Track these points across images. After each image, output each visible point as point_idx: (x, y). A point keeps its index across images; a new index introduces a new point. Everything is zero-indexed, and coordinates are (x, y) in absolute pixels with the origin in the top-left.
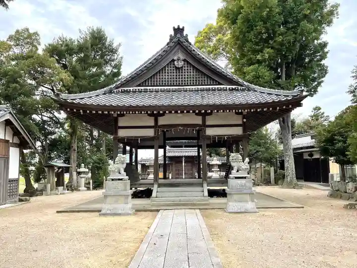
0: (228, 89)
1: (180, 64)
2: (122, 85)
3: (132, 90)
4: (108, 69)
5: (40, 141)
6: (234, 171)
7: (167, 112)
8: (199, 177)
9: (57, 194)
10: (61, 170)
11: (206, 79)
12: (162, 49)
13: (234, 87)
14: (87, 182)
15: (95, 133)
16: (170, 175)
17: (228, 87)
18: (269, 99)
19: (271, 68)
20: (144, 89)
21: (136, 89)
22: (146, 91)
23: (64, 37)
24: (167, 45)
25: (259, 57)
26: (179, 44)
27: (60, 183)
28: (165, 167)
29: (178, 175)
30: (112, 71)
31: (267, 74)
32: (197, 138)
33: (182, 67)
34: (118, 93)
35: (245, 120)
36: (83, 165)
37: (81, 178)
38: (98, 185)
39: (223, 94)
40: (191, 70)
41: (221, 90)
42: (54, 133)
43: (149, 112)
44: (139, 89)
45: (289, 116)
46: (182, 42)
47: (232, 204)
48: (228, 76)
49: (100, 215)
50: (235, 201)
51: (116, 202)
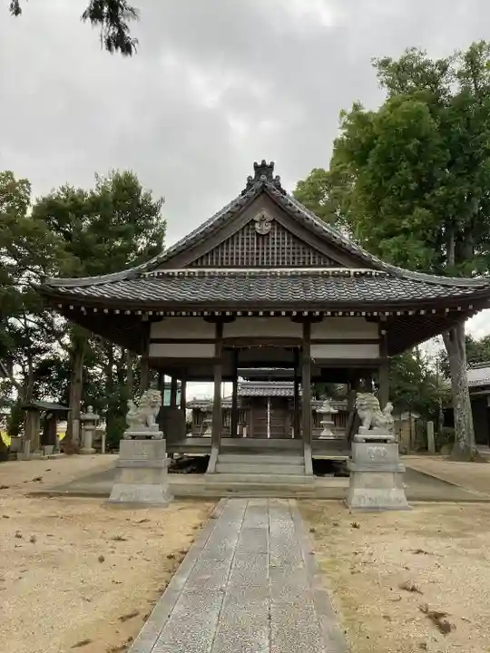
0: (352, 274)
1: (263, 228)
2: (160, 265)
3: (176, 274)
4: (142, 243)
5: (20, 364)
6: (364, 428)
7: (239, 313)
8: (297, 436)
9: (42, 459)
10: (51, 415)
11: (312, 256)
12: (232, 202)
13: (363, 270)
14: (97, 438)
15: (117, 353)
16: (245, 430)
17: (353, 270)
18: (430, 293)
19: (428, 244)
20: (199, 273)
21: (184, 273)
22: (202, 276)
23: (70, 187)
24: (243, 194)
25: (405, 223)
26: (263, 192)
27: (48, 439)
28: (236, 415)
29: (258, 432)
30: (148, 245)
31: (421, 252)
32: (295, 364)
33: (268, 234)
34: (151, 278)
35: (384, 332)
36: (90, 407)
37: (87, 430)
38: (113, 446)
39: (344, 282)
40: (284, 239)
41: (338, 276)
42: (45, 350)
43: (206, 313)
44: (189, 273)
45: (461, 329)
46: (269, 190)
47: (360, 492)
48: (353, 252)
49: (107, 503)
50: (367, 486)
51: (139, 480)
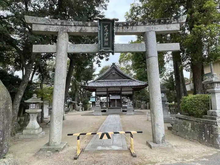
1: (114, 73)
3: (100, 81)
11: (121, 78)
16: (111, 106)
17: (128, 80)
22: (104, 81)
28: (110, 103)
29: (114, 105)
34: (96, 82)
35: (133, 90)
38: (86, 109)
39: (126, 82)
40: (117, 75)
44: (102, 81)
46: (115, 67)
47: (128, 113)
51: (98, 112)
